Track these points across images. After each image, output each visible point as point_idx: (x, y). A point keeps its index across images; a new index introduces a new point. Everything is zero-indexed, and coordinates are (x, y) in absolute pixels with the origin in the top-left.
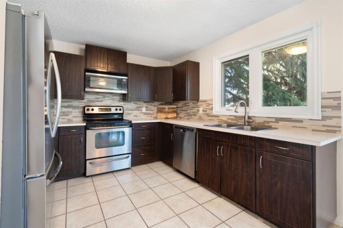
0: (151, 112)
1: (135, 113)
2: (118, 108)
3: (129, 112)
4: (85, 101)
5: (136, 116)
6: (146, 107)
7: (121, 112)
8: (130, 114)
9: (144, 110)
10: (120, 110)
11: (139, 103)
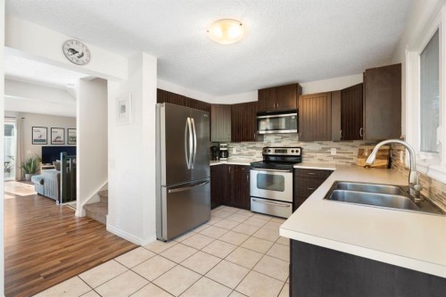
0: (347, 156)
1: (320, 155)
2: (295, 150)
3: (312, 154)
4: (265, 142)
5: (321, 160)
6: (337, 149)
7: (299, 154)
8: (313, 157)
9: (334, 152)
10: (297, 151)
11: (325, 142)
